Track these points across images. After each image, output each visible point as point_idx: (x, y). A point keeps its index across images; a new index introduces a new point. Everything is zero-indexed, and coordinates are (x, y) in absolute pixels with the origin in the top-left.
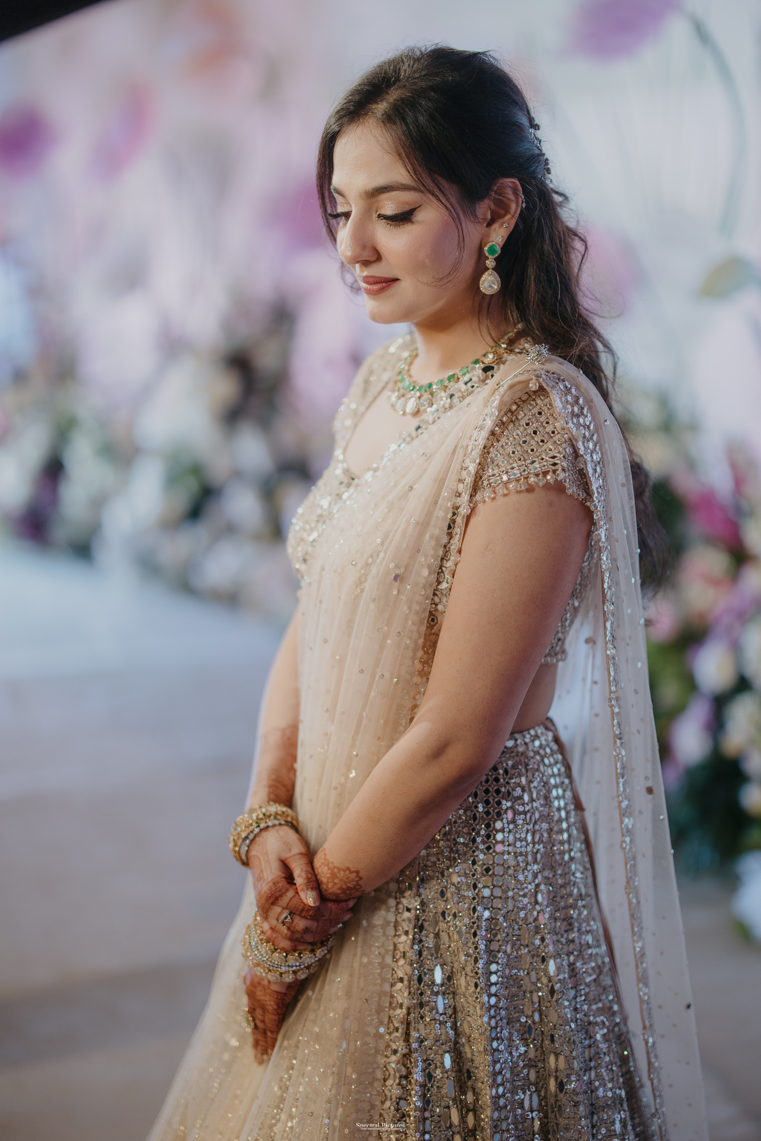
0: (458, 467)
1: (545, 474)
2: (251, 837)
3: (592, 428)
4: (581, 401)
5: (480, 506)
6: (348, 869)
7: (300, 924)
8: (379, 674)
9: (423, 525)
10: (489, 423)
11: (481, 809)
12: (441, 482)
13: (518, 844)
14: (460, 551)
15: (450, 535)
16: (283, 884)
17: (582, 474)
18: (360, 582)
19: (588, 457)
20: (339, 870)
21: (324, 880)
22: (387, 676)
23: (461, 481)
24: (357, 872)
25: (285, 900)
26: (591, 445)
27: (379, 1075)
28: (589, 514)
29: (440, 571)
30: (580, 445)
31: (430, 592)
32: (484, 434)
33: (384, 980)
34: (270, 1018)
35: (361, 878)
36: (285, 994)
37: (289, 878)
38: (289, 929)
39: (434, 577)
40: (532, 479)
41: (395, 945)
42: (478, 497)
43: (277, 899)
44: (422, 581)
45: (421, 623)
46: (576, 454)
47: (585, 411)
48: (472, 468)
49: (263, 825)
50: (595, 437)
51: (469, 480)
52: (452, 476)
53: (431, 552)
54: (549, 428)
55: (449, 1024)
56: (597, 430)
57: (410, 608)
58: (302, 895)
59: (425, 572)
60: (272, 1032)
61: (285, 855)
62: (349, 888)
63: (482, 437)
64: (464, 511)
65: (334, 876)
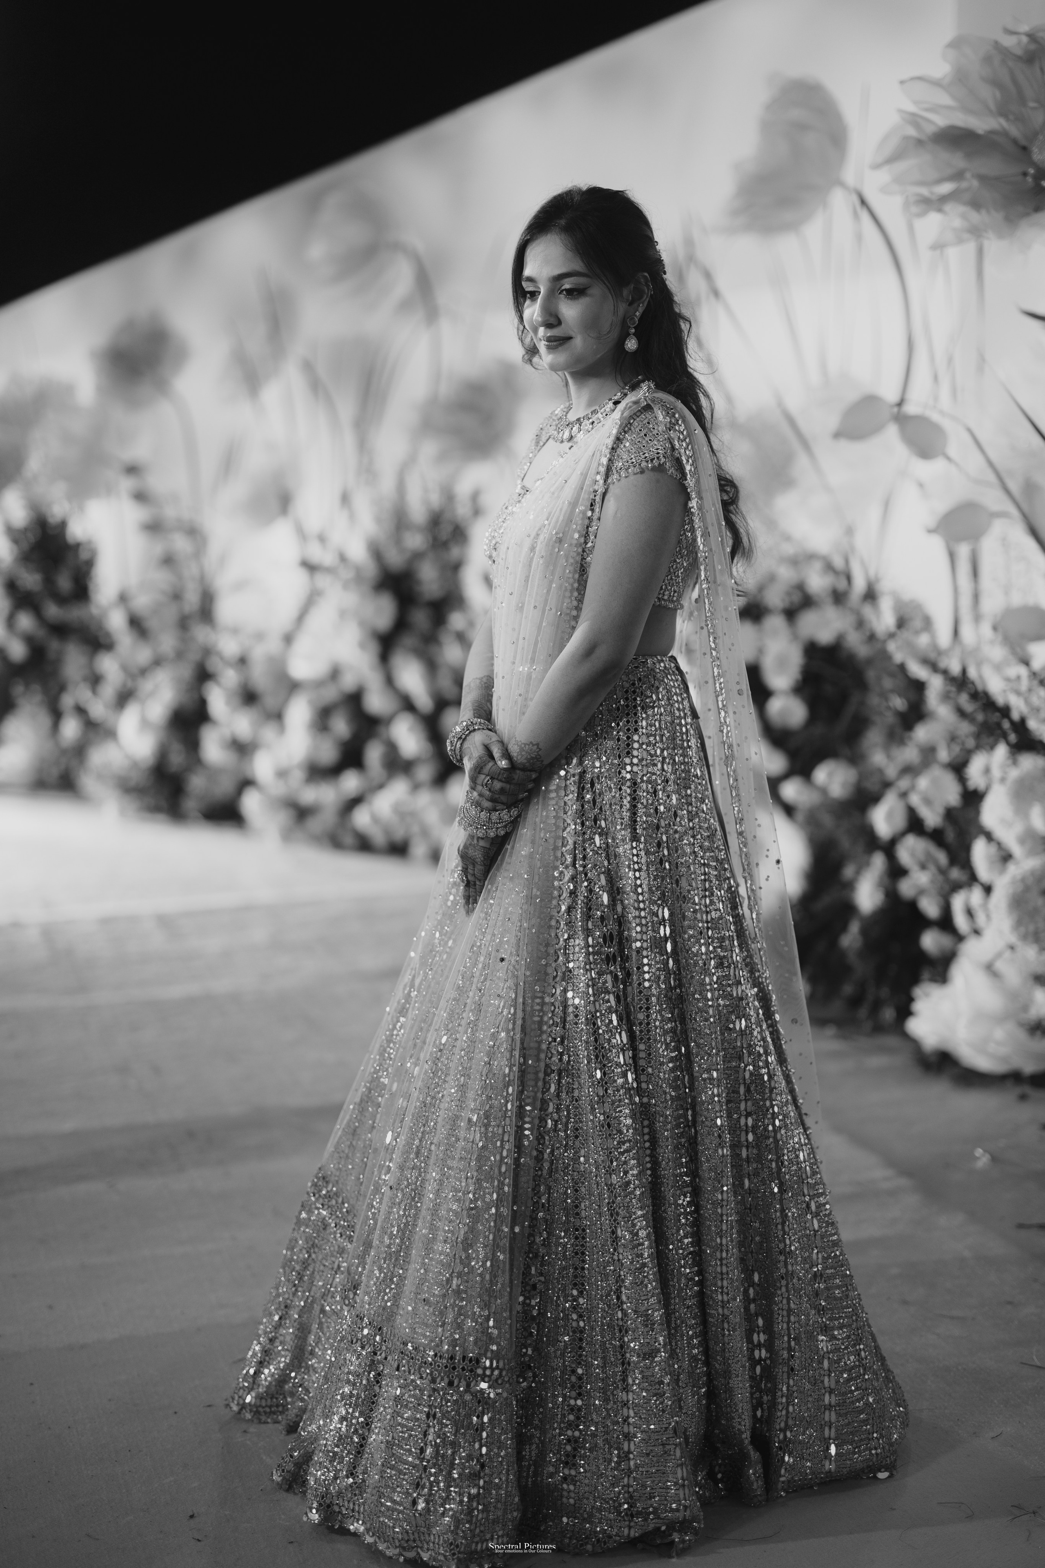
0: (596, 464)
1: (652, 460)
2: (463, 737)
3: (685, 433)
4: (677, 416)
5: (611, 486)
6: (531, 743)
7: (498, 785)
8: (548, 608)
9: (574, 504)
10: (615, 431)
11: (622, 703)
12: (584, 476)
13: (649, 728)
14: (599, 519)
15: (593, 510)
16: (486, 758)
17: (678, 461)
18: (533, 549)
19: (682, 451)
20: (525, 744)
21: (515, 754)
22: (554, 610)
23: (598, 473)
24: (538, 745)
25: (486, 769)
26: (684, 444)
27: (556, 893)
28: (684, 489)
29: (586, 536)
30: (676, 443)
31: (580, 550)
32: (612, 438)
33: (557, 827)
34: (479, 868)
35: (540, 750)
36: (489, 849)
37: (491, 756)
38: (490, 790)
39: (582, 540)
40: (644, 464)
41: (565, 803)
42: (609, 481)
43: (482, 768)
44: (575, 542)
45: (575, 571)
46: (673, 448)
47: (680, 422)
48: (605, 461)
49: (471, 729)
50: (687, 440)
51: (603, 470)
52: (593, 471)
53: (580, 522)
54: (655, 432)
55: (603, 855)
56: (689, 435)
57: (567, 561)
58: (499, 763)
59: (576, 536)
60: (480, 880)
61: (487, 742)
62: (532, 758)
63: (610, 442)
64: (601, 490)
65: (522, 750)
